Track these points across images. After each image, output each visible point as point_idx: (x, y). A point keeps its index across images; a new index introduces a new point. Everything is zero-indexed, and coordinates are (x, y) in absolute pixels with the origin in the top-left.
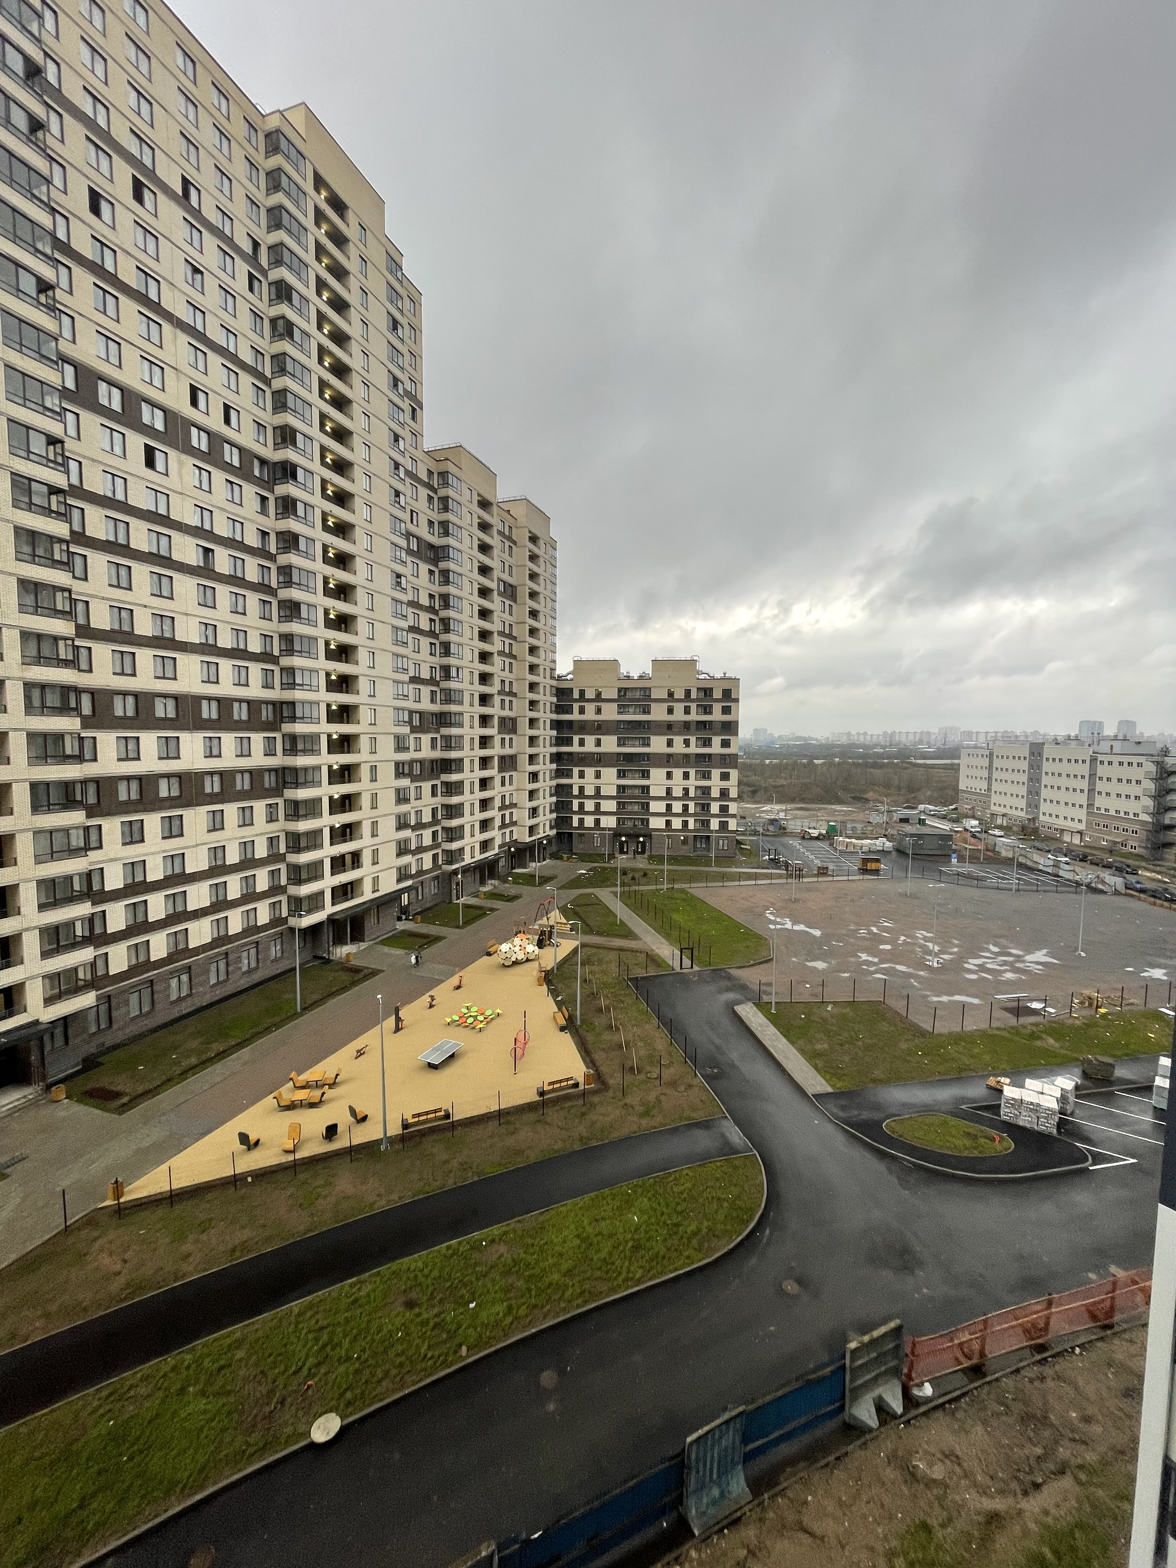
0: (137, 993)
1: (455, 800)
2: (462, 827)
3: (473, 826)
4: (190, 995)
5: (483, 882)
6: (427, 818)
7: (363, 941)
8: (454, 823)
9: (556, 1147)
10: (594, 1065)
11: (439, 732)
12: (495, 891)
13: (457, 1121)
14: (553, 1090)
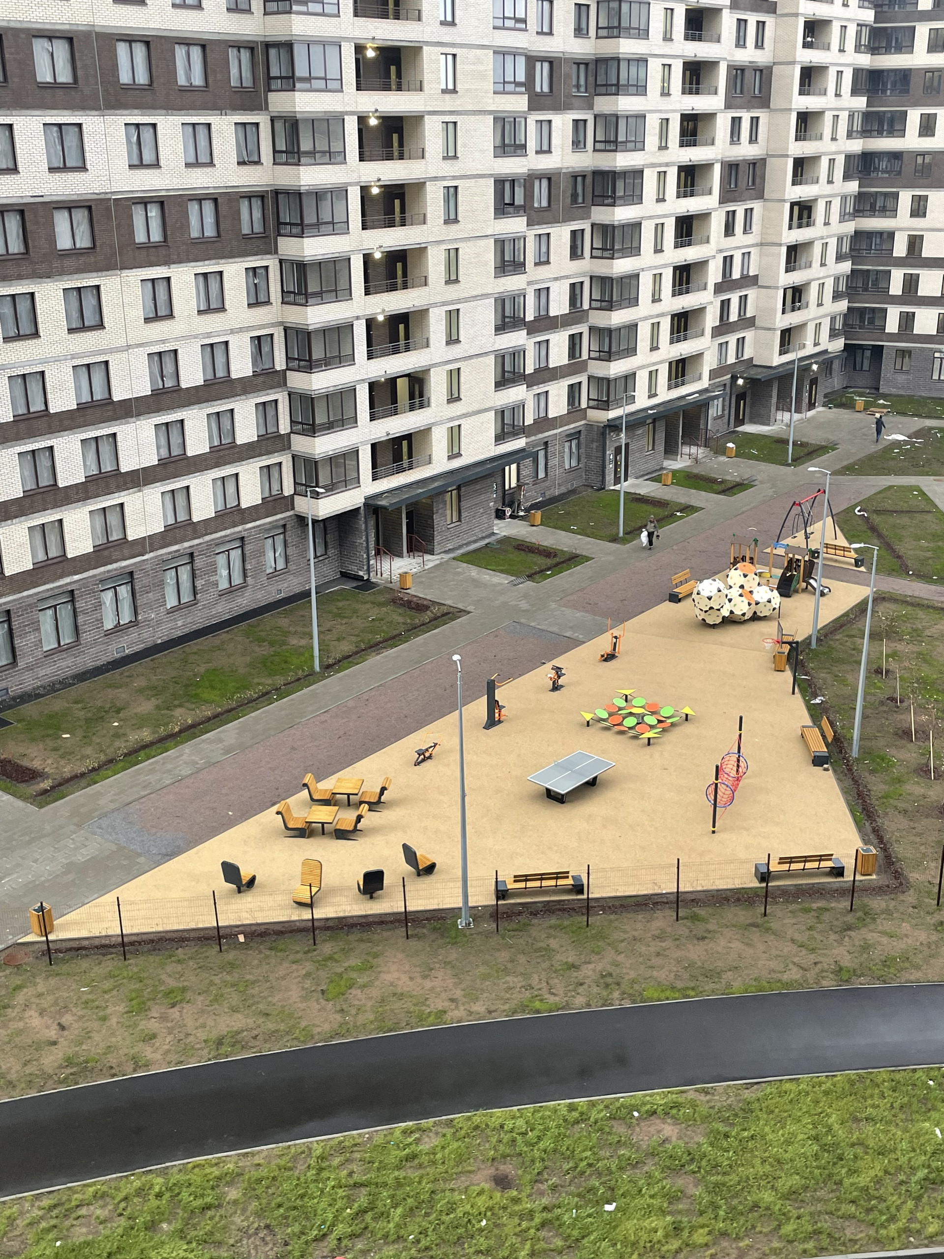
0: (50, 612)
1: (621, 266)
2: (633, 327)
3: (656, 327)
4: (134, 623)
5: (671, 450)
6: (559, 306)
7: (432, 553)
8: (618, 318)
9: (785, 977)
10: (881, 839)
11: (591, 107)
12: (696, 471)
13: (597, 899)
14: (789, 874)
